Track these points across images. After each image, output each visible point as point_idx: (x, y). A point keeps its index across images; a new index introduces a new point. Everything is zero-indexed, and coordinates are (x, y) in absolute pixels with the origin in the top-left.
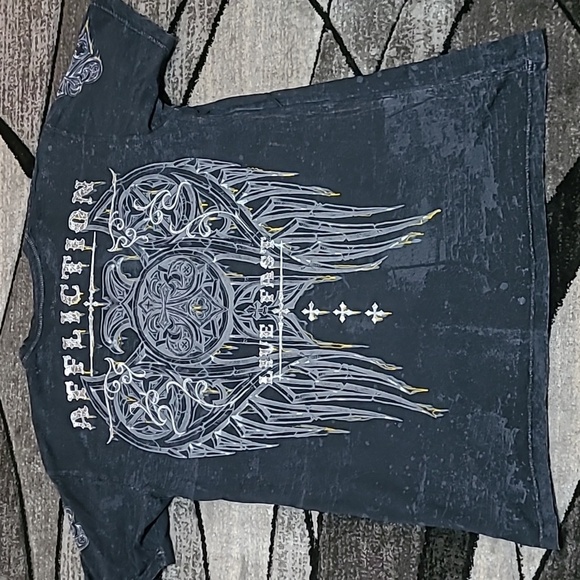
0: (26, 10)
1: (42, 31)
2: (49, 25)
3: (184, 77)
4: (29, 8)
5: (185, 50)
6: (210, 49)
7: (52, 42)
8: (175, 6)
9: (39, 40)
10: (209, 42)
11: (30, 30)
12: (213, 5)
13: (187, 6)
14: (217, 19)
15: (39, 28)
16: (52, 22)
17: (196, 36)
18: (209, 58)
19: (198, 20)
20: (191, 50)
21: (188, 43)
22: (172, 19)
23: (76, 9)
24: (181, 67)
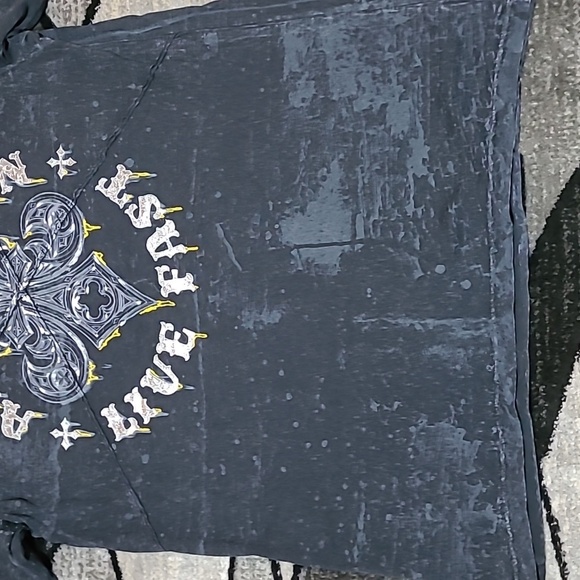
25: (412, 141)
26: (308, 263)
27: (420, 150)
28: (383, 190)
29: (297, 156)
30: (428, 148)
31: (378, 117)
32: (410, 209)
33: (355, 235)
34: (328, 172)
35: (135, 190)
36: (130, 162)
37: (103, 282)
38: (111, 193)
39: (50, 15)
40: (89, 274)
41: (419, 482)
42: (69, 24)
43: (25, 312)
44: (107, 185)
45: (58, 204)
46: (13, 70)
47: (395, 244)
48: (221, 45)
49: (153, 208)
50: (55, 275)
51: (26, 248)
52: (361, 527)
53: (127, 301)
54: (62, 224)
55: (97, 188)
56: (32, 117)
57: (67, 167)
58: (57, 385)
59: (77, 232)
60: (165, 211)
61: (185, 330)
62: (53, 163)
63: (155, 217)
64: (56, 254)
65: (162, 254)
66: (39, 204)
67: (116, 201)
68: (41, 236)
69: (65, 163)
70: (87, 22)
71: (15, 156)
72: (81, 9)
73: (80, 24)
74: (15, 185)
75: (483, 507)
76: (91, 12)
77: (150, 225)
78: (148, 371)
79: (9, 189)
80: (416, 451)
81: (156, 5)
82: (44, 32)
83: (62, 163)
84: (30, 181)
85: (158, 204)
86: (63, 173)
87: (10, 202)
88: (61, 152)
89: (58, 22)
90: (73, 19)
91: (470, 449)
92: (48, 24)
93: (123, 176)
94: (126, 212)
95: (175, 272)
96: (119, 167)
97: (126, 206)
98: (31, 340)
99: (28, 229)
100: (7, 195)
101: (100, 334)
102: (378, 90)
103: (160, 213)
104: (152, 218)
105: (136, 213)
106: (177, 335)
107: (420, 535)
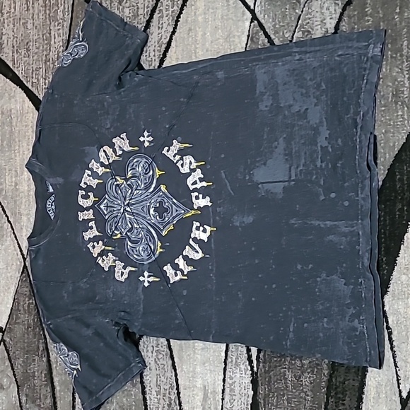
0: (47, 16)
1: (59, 30)
2: (63, 26)
3: (157, 57)
4: (49, 15)
5: (157, 39)
6: (174, 37)
7: (65, 37)
8: (150, 9)
9: (56, 36)
10: (173, 33)
11: (50, 30)
12: (175, 8)
13: (158, 9)
14: (179, 17)
15: (57, 28)
16: (65, 23)
17: (164, 29)
18: (173, 44)
19: (165, 19)
20: (161, 39)
21: (159, 34)
22: (147, 18)
23: (81, 14)
24: (154, 51)
25: (320, 128)
26: (267, 191)
27: (325, 132)
28: (305, 153)
29: (263, 136)
30: (329, 132)
31: (303, 115)
32: (319, 164)
33: (290, 177)
34: (278, 144)
35: (182, 153)
36: (179, 138)
37: (166, 201)
38: (170, 155)
39: (142, 63)
40: (159, 197)
41: (321, 307)
42: (151, 68)
43: (127, 216)
44: (168, 151)
45: (144, 160)
46: (124, 91)
47: (310, 181)
48: (226, 78)
49: (191, 163)
50: (142, 197)
51: (128, 183)
52: (291, 330)
53: (177, 211)
54: (146, 171)
55: (163, 152)
56: (133, 115)
57: (149, 141)
58: (142, 253)
59: (153, 175)
60: (196, 164)
61: (205, 226)
62: (142, 139)
63: (192, 167)
64: (143, 186)
65: (194, 186)
66: (135, 160)
67: (172, 159)
68: (136, 177)
69: (148, 139)
70: (159, 67)
71: (124, 135)
72: (157, 60)
73: (156, 67)
74: (123, 150)
75: (353, 321)
76: (162, 61)
77: (189, 171)
78: (187, 247)
79: (121, 152)
80: (320, 291)
81: (194, 57)
82: (139, 72)
83: (146, 139)
84: (131, 148)
85: (193, 161)
86: (147, 144)
87: (121, 159)
88: (146, 134)
89: (146, 67)
90: (153, 65)
91: (347, 290)
92: (141, 68)
93: (176, 146)
94: (177, 164)
95: (201, 196)
96: (174, 141)
97: (177, 162)
98: (130, 230)
99: (129, 173)
100: (120, 156)
101: (164, 228)
102: (304, 101)
103: (194, 165)
104: (190, 168)
105: (182, 165)
106: (201, 228)
107: (321, 335)
